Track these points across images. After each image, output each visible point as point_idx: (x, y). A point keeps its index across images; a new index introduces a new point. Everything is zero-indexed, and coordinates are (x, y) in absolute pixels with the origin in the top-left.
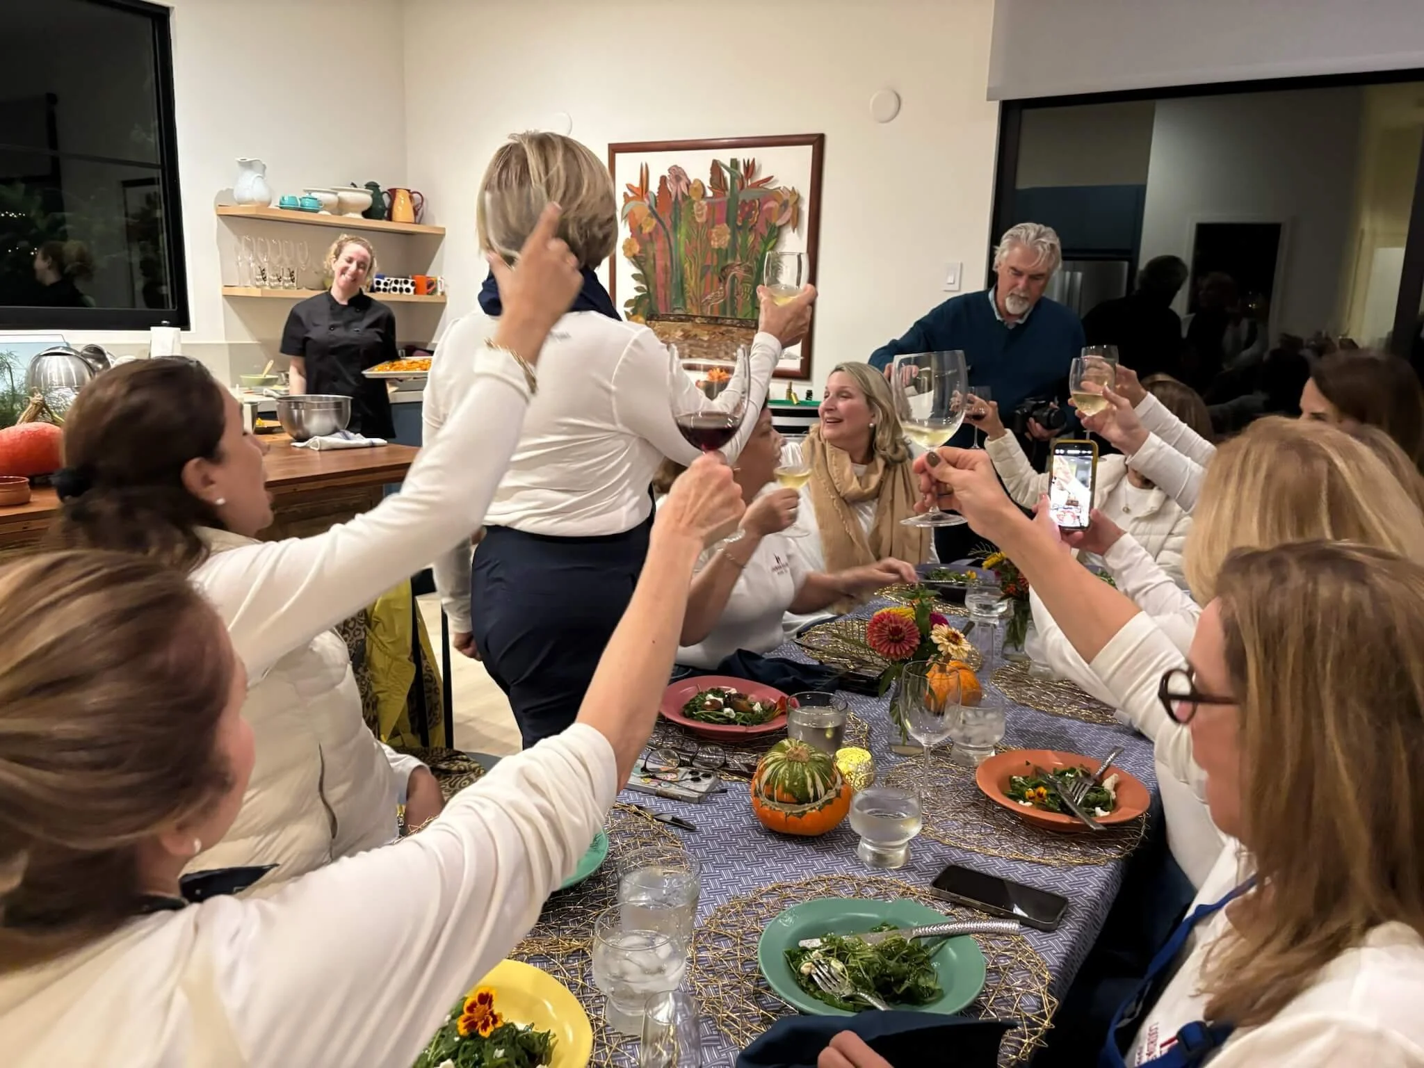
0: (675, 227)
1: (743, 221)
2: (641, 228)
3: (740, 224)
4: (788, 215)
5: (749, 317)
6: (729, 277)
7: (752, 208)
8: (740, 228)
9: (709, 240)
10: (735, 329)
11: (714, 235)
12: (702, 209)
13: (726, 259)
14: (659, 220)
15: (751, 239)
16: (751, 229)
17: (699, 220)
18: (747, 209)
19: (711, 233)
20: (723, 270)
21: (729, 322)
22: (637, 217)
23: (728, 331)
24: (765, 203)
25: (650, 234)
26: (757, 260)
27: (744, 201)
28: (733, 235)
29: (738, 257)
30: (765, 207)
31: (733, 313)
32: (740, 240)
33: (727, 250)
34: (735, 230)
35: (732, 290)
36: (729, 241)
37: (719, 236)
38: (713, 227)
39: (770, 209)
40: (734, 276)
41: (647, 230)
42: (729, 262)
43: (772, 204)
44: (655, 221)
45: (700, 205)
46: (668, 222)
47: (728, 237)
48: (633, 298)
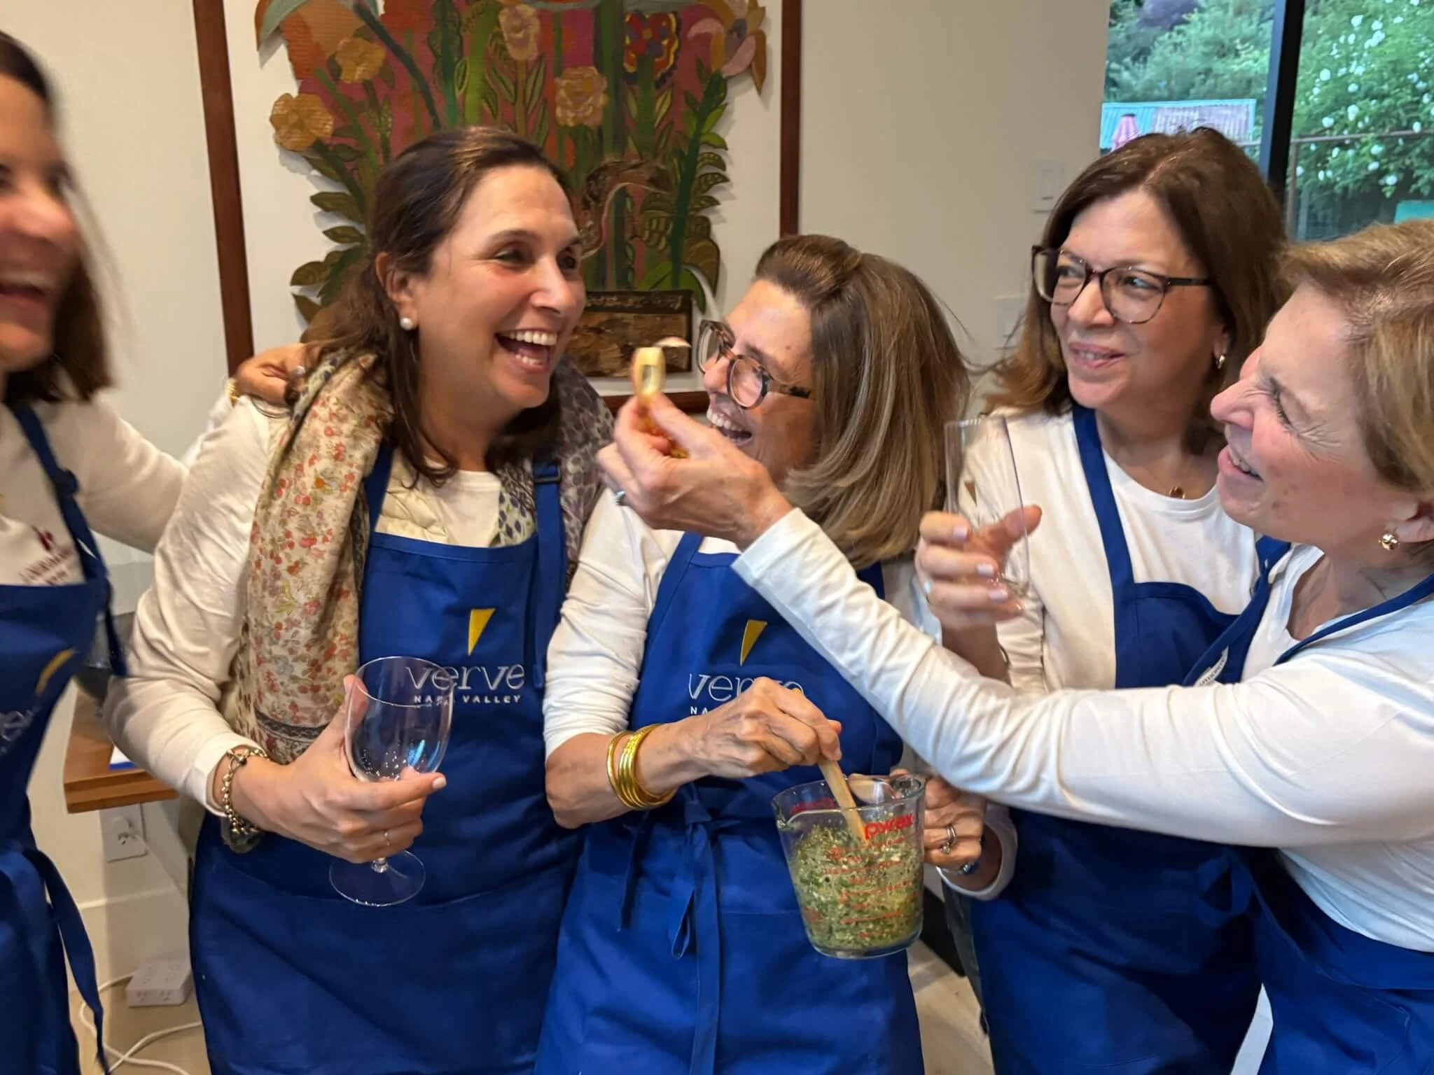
0: (447, 70)
1: (640, 61)
2: (336, 71)
3: (630, 69)
4: (746, 53)
5: (666, 286)
6: (611, 196)
7: (665, 33)
8: (631, 79)
9: (548, 103)
10: (629, 317)
11: (562, 93)
12: (525, 26)
13: (600, 153)
14: (396, 50)
15: (662, 105)
16: (660, 83)
17: (514, 53)
18: (647, 34)
19: (554, 91)
20: (593, 177)
21: (613, 301)
22: (316, 37)
23: (611, 323)
24: (694, 21)
25: (367, 85)
26: (681, 155)
27: (638, 15)
28: (616, 94)
29: (632, 147)
30: (695, 30)
31: (622, 279)
32: (633, 108)
33: (600, 131)
34: (620, 84)
35: (620, 223)
36: (605, 108)
37: (578, 97)
38: (559, 73)
39: (705, 39)
40: (623, 193)
41: (356, 73)
42: (609, 159)
43: (706, 26)
44: (379, 53)
45: (517, 15)
46: (423, 56)
47: (602, 100)
48: (321, 257)
